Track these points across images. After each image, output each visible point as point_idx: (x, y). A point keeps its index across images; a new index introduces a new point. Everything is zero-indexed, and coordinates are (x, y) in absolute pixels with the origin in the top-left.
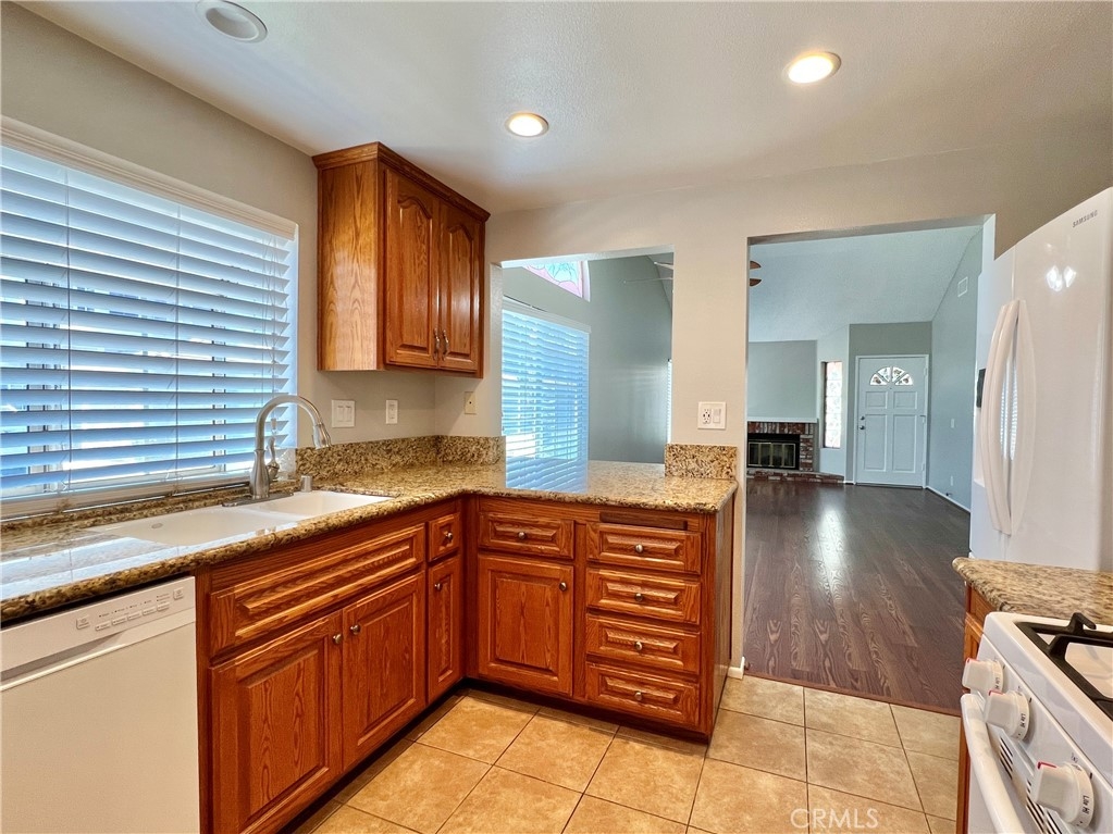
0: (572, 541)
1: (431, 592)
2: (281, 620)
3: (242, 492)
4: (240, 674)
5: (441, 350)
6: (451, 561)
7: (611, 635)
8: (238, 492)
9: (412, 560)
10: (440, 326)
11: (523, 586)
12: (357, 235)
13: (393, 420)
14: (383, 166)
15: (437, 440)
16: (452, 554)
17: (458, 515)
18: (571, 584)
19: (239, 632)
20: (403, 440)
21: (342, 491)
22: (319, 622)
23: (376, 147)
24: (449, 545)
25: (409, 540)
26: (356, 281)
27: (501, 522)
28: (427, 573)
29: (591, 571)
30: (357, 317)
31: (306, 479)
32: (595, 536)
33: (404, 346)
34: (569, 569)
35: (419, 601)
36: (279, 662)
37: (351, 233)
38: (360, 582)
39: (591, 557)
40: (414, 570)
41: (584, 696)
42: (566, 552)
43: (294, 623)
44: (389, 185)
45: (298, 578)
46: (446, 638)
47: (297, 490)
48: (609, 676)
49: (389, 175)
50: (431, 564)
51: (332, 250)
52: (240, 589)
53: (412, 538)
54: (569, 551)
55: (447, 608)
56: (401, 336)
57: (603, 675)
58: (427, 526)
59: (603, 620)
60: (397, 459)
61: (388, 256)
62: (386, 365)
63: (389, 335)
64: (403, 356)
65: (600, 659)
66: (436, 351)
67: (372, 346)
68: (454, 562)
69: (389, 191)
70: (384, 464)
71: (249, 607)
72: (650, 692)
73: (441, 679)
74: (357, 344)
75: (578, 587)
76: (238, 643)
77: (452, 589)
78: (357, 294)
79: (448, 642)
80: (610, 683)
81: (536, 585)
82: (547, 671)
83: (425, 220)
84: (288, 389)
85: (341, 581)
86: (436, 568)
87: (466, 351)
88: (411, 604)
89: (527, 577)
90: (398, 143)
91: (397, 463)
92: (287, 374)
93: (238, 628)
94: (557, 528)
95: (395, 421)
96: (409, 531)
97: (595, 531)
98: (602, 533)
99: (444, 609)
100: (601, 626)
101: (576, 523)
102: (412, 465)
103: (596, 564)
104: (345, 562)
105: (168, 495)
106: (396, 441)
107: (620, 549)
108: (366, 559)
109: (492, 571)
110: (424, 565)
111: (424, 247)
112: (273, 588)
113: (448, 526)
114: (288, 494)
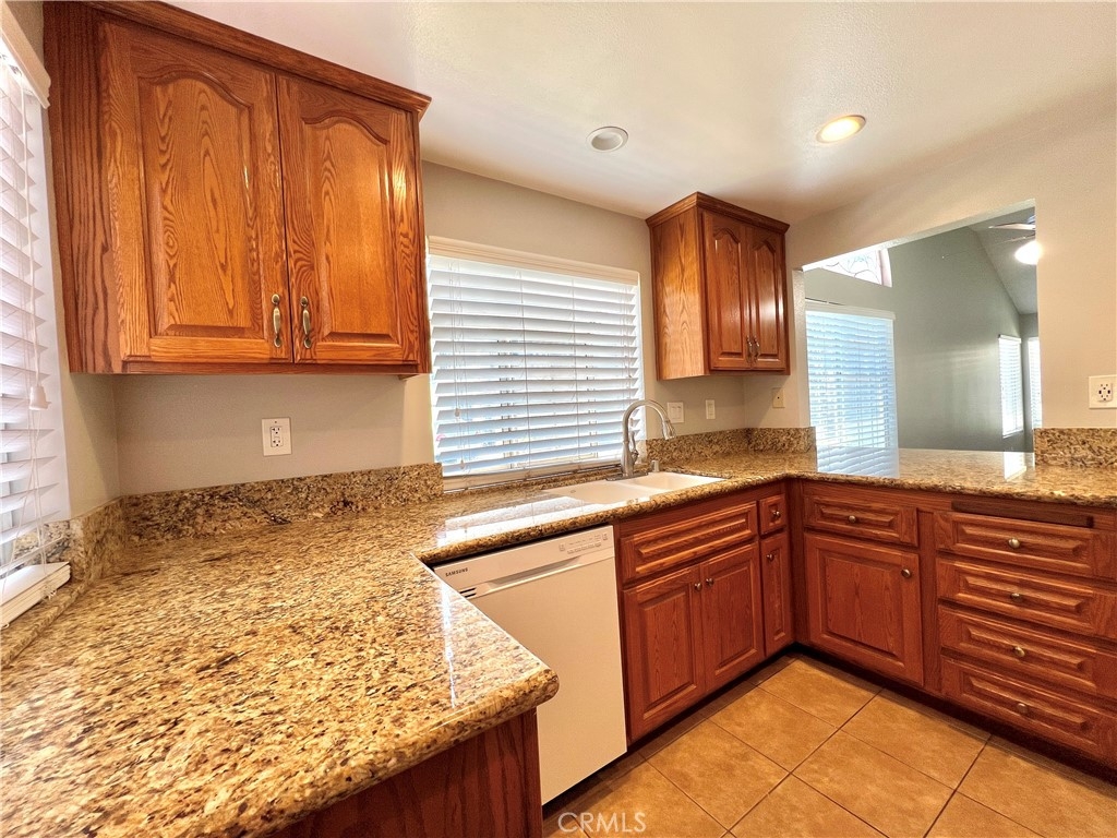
0: (915, 528)
1: (764, 561)
2: (661, 564)
3: (615, 471)
4: (640, 599)
5: (754, 354)
6: (779, 536)
7: (975, 633)
8: (612, 471)
9: (748, 532)
10: (751, 332)
11: (857, 567)
12: (683, 270)
13: (713, 416)
14: (701, 209)
15: (748, 432)
16: (779, 530)
17: (783, 496)
18: (917, 572)
19: (638, 569)
20: (721, 432)
21: (682, 473)
22: (685, 571)
23: (695, 197)
24: (777, 522)
25: (744, 514)
26: (684, 307)
27: (828, 505)
28: (760, 544)
29: (945, 562)
30: (686, 335)
31: (656, 463)
32: (948, 526)
33: (724, 354)
34: (913, 556)
35: (755, 567)
36: (662, 596)
37: (678, 270)
38: (710, 544)
39: (942, 546)
40: (749, 540)
41: (940, 690)
42: (907, 539)
43: (670, 569)
44: (706, 223)
45: (669, 536)
46: (778, 604)
47: (650, 471)
48: (974, 676)
49: (706, 215)
50: (763, 537)
51: (663, 286)
52: (637, 538)
53: (747, 513)
54: (912, 538)
55: (778, 577)
56: (721, 346)
57: (967, 674)
58: (758, 503)
59: (962, 615)
60: (716, 448)
61: (709, 282)
62: (711, 371)
63: (712, 345)
64: (724, 362)
65: (960, 656)
66: (749, 355)
67: (700, 357)
68: (783, 537)
69: (706, 228)
70: (707, 452)
71: (644, 551)
72: (1039, 707)
73: (776, 638)
74: (687, 357)
75: (925, 577)
76: (638, 577)
77: (781, 561)
78: (685, 317)
79: (780, 607)
80: (976, 683)
81: (872, 569)
82: (890, 654)
83: (734, 245)
84: (640, 395)
85: (698, 542)
86: (767, 541)
87: (774, 351)
88: (749, 568)
89: (859, 558)
90: (711, 188)
91: (717, 452)
92: (639, 384)
93: (639, 566)
94: (896, 514)
95: (713, 417)
96: (745, 507)
97: (946, 520)
98: (956, 523)
99: (775, 577)
100: (961, 621)
101: (918, 510)
102: (729, 454)
103: (950, 554)
104: (699, 527)
105: (575, 472)
106: (714, 434)
107: (983, 542)
108: (714, 526)
109: (820, 549)
110: (757, 538)
111: (735, 268)
112: (655, 540)
113: (775, 505)
114: (644, 474)
